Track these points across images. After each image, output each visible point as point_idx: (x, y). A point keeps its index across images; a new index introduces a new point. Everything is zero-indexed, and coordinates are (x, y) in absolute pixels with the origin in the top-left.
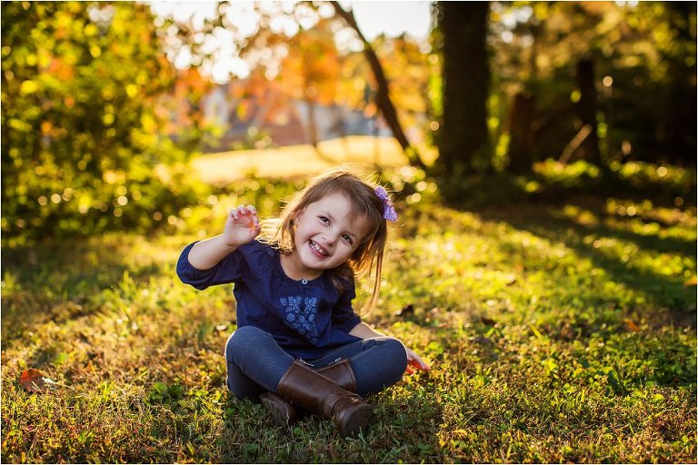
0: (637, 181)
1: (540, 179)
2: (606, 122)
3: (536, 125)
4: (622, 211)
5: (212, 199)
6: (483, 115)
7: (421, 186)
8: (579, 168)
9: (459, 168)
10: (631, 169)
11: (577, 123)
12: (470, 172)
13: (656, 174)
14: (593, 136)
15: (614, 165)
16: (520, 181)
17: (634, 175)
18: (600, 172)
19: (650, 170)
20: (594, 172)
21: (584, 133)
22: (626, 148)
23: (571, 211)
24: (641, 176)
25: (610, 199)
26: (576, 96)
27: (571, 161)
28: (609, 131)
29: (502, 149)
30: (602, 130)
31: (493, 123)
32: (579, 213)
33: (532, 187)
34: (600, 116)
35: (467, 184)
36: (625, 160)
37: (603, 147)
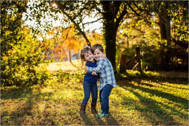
1: (127, 74)
8: (136, 72)
11: (136, 62)
17: (148, 74)
18: (140, 73)
19: (152, 73)
23: (133, 82)
25: (142, 80)
26: (136, 55)
28: (143, 64)
31: (117, 61)
33: (125, 76)
36: (146, 71)
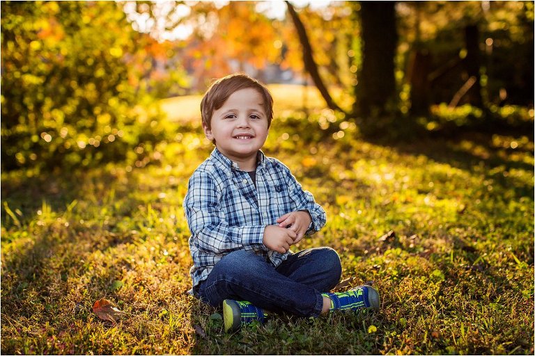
0: (512, 120)
1: (437, 119)
2: (487, 74)
3: (432, 76)
4: (506, 145)
5: (178, 137)
6: (391, 68)
7: (344, 125)
8: (466, 110)
9: (375, 111)
10: (507, 111)
11: (464, 76)
12: (383, 114)
13: (528, 114)
14: (477, 86)
15: (494, 108)
16: (422, 121)
17: (510, 116)
18: (483, 114)
19: (523, 112)
20: (478, 113)
21: (470, 83)
22: (503, 94)
23: (467, 145)
24: (516, 116)
25: (495, 135)
26: (463, 54)
27: (460, 104)
28: (489, 81)
29: (405, 95)
30: (484, 81)
31: (399, 75)
32: (474, 147)
33: (431, 126)
34: (483, 70)
35: (381, 124)
36: (501, 104)
37: (484, 93)
